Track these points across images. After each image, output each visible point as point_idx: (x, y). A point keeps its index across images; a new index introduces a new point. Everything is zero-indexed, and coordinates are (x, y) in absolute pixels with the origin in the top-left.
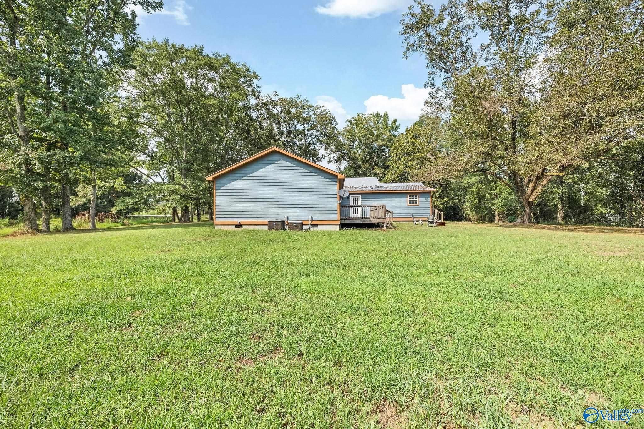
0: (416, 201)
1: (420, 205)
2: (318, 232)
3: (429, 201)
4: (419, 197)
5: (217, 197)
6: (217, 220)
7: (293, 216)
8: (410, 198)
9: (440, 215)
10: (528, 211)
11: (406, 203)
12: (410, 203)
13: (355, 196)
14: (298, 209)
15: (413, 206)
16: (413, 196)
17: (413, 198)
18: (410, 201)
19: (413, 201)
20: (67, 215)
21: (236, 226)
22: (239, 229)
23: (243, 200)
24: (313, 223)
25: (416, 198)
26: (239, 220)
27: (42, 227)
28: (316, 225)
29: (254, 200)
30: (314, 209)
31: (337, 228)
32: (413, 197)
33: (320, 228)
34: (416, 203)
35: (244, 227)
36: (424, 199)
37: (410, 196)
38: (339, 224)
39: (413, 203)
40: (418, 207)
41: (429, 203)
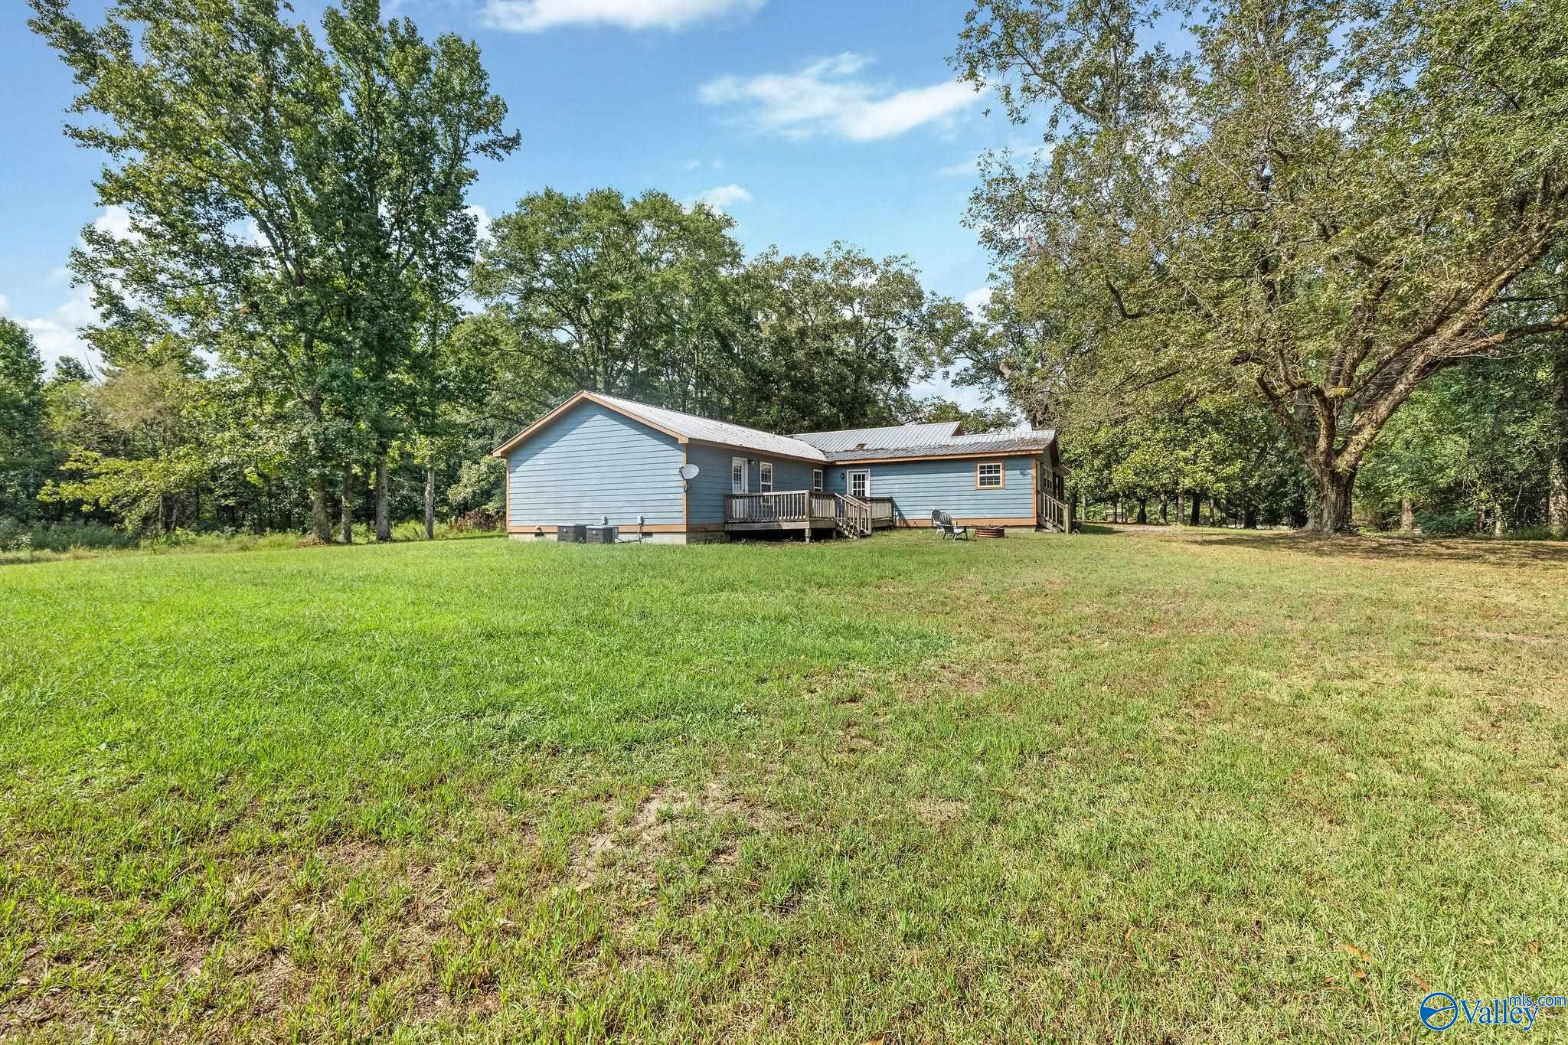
0: (998, 477)
1: (1008, 487)
2: (651, 545)
3: (1029, 476)
4: (1004, 469)
5: (512, 485)
6: (512, 523)
7: (614, 516)
8: (981, 473)
9: (1060, 511)
10: (1333, 497)
11: (973, 484)
12: (982, 484)
13: (859, 472)
14: (621, 504)
15: (991, 491)
16: (989, 467)
17: (989, 472)
18: (981, 478)
19: (991, 478)
20: (382, 518)
21: (537, 535)
22: (541, 539)
23: (544, 489)
24: (645, 530)
25: (998, 472)
26: (538, 524)
27: (341, 538)
28: (650, 534)
29: (559, 489)
30: (646, 503)
31: (681, 540)
33: (656, 540)
34: (998, 483)
35: (547, 536)
36: (1018, 472)
37: (981, 468)
38: (687, 532)
39: (991, 484)
40: (1003, 492)
41: (1028, 482)
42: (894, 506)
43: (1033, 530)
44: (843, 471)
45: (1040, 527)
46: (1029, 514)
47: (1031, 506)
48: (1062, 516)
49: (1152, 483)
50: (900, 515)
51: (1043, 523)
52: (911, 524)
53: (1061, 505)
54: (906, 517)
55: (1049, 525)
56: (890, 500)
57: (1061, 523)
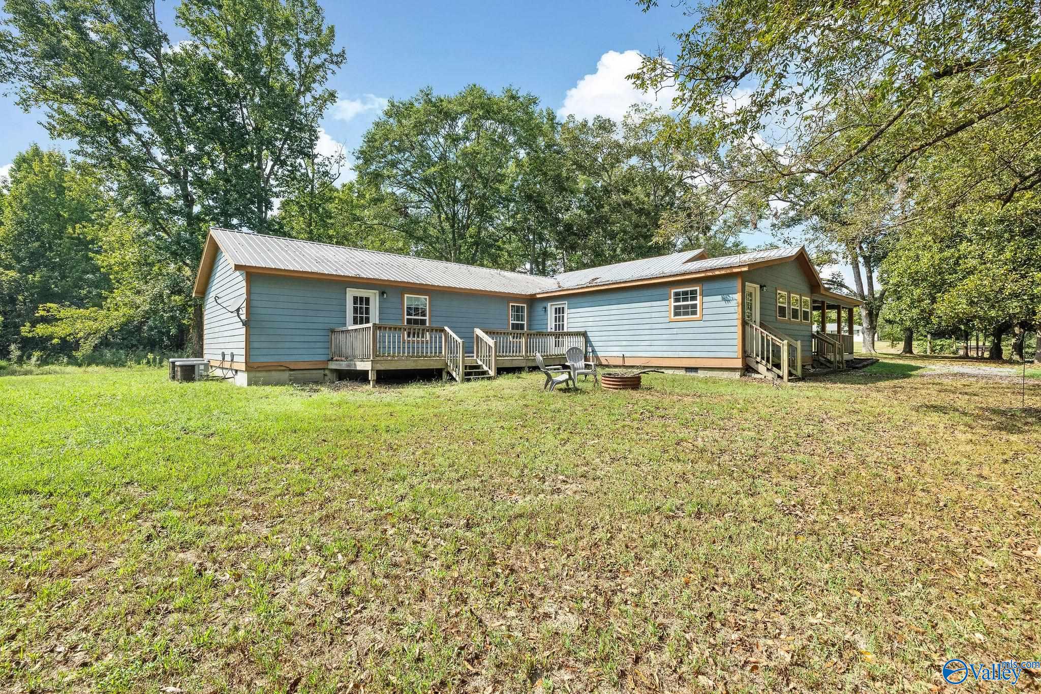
0: (695, 306)
1: (705, 318)
3: (733, 303)
4: (702, 295)
8: (677, 300)
9: (777, 351)
11: (667, 314)
12: (676, 314)
13: (559, 304)
15: (686, 322)
16: (686, 293)
17: (685, 299)
18: (676, 307)
19: (686, 307)
25: (694, 299)
32: (685, 296)
34: (694, 313)
36: (719, 298)
37: (677, 294)
38: (246, 370)
39: (686, 313)
40: (701, 324)
41: (732, 310)
42: (587, 341)
43: (737, 375)
44: (544, 304)
45: (748, 370)
46: (732, 354)
47: (735, 342)
48: (779, 358)
49: (993, 313)
50: (593, 351)
51: (753, 365)
52: (604, 362)
53: (778, 342)
54: (599, 354)
55: (762, 368)
56: (584, 334)
57: (778, 366)
